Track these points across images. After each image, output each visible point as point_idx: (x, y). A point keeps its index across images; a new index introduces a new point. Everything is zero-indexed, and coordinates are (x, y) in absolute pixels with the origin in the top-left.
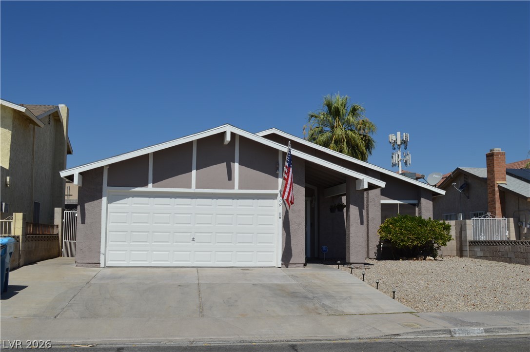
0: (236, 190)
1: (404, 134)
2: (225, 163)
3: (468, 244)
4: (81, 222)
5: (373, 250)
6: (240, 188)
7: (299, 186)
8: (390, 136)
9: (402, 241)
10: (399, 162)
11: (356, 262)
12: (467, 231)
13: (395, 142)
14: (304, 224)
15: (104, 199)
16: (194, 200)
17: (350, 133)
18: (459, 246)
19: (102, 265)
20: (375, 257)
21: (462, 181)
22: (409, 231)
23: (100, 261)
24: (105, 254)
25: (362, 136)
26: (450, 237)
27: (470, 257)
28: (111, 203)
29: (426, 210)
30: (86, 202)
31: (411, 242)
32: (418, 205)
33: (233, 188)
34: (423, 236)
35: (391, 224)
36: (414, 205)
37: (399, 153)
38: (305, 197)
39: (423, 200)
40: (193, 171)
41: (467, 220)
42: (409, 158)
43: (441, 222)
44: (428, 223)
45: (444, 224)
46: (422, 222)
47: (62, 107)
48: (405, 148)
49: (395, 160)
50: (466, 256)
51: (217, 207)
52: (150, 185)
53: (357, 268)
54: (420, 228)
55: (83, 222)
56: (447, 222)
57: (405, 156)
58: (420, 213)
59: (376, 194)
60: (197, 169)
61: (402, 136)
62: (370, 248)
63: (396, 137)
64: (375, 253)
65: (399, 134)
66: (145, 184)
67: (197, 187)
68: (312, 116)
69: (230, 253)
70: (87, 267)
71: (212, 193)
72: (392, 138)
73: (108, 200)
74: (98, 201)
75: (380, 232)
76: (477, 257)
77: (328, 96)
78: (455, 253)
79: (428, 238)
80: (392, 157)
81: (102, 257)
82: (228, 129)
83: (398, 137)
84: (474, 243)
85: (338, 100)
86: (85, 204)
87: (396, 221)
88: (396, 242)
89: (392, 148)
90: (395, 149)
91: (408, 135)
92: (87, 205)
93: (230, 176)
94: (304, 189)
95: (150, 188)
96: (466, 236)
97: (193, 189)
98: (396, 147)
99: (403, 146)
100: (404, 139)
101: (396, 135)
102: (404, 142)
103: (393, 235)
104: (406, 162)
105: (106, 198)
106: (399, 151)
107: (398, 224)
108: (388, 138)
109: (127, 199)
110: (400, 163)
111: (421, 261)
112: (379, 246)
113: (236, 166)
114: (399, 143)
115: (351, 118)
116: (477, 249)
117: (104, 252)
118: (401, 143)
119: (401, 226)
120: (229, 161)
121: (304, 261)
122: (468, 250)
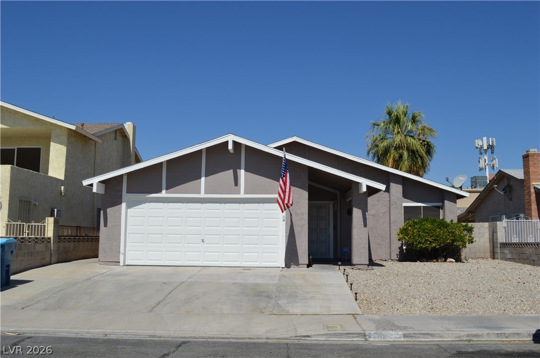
0: (242, 195)
1: (490, 139)
2: (232, 170)
3: (499, 246)
4: (103, 225)
5: (395, 252)
6: (245, 193)
7: (302, 190)
8: (476, 141)
9: (420, 243)
10: (485, 166)
11: (359, 263)
12: (498, 233)
13: (482, 147)
14: (307, 226)
15: (124, 205)
16: (204, 205)
17: (409, 139)
18: (492, 248)
19: (122, 264)
20: (398, 259)
21: (504, 184)
22: (427, 233)
23: (119, 260)
24: (124, 254)
25: (421, 141)
26: (472, 239)
27: (502, 259)
28: (130, 208)
29: (451, 212)
30: (109, 208)
31: (429, 244)
32: (442, 207)
33: (239, 193)
34: (441, 238)
35: (410, 226)
36: (438, 207)
37: (486, 157)
38: (309, 200)
39: (446, 202)
40: (202, 178)
41: (498, 222)
42: (496, 162)
43: (464, 224)
44: (448, 225)
45: (466, 226)
46: (443, 224)
47: (129, 125)
48: (492, 153)
49: (482, 164)
50: (498, 259)
51: (226, 211)
52: (164, 191)
53: (359, 269)
54: (438, 230)
55: (106, 225)
56: (470, 224)
57: (492, 161)
58: (444, 215)
59: (398, 197)
60: (206, 176)
61: (488, 141)
62: (392, 250)
63: (483, 142)
64: (397, 254)
65: (485, 139)
66: (160, 191)
67: (205, 193)
68: (374, 124)
69: (237, 254)
70: (109, 265)
71: (221, 198)
72: (478, 143)
73: (126, 205)
74: (119, 206)
75: (399, 235)
76: (507, 260)
77: (389, 105)
78: (488, 254)
79: (447, 240)
80: (479, 161)
81: (122, 257)
82: (230, 138)
83: (484, 143)
84: (504, 245)
85: (399, 107)
86: (108, 210)
87: (416, 223)
88: (413, 244)
89: (479, 152)
90: (482, 154)
91: (494, 139)
92: (109, 210)
93: (236, 183)
94: (307, 193)
95: (164, 194)
96: (497, 239)
97: (202, 195)
98: (483, 151)
99: (489, 151)
100: (491, 144)
101: (482, 140)
102: (491, 147)
103: (410, 237)
104: (493, 166)
105: (125, 203)
106: (485, 156)
107: (417, 226)
108: (475, 143)
109: (144, 204)
110: (487, 167)
111: (441, 263)
112: (401, 248)
113: (242, 173)
114: (485, 148)
115: (410, 125)
116: (506, 251)
117: (123, 253)
118: (488, 148)
119: (420, 228)
120: (236, 168)
121: (307, 262)
122: (499, 251)
